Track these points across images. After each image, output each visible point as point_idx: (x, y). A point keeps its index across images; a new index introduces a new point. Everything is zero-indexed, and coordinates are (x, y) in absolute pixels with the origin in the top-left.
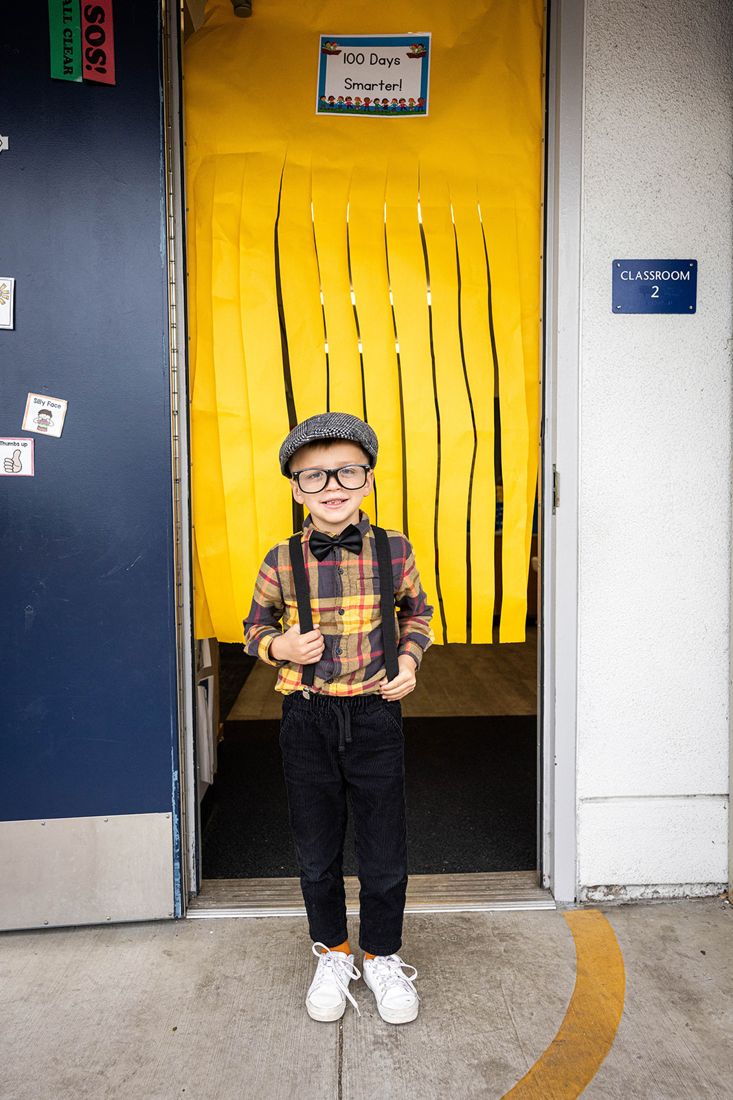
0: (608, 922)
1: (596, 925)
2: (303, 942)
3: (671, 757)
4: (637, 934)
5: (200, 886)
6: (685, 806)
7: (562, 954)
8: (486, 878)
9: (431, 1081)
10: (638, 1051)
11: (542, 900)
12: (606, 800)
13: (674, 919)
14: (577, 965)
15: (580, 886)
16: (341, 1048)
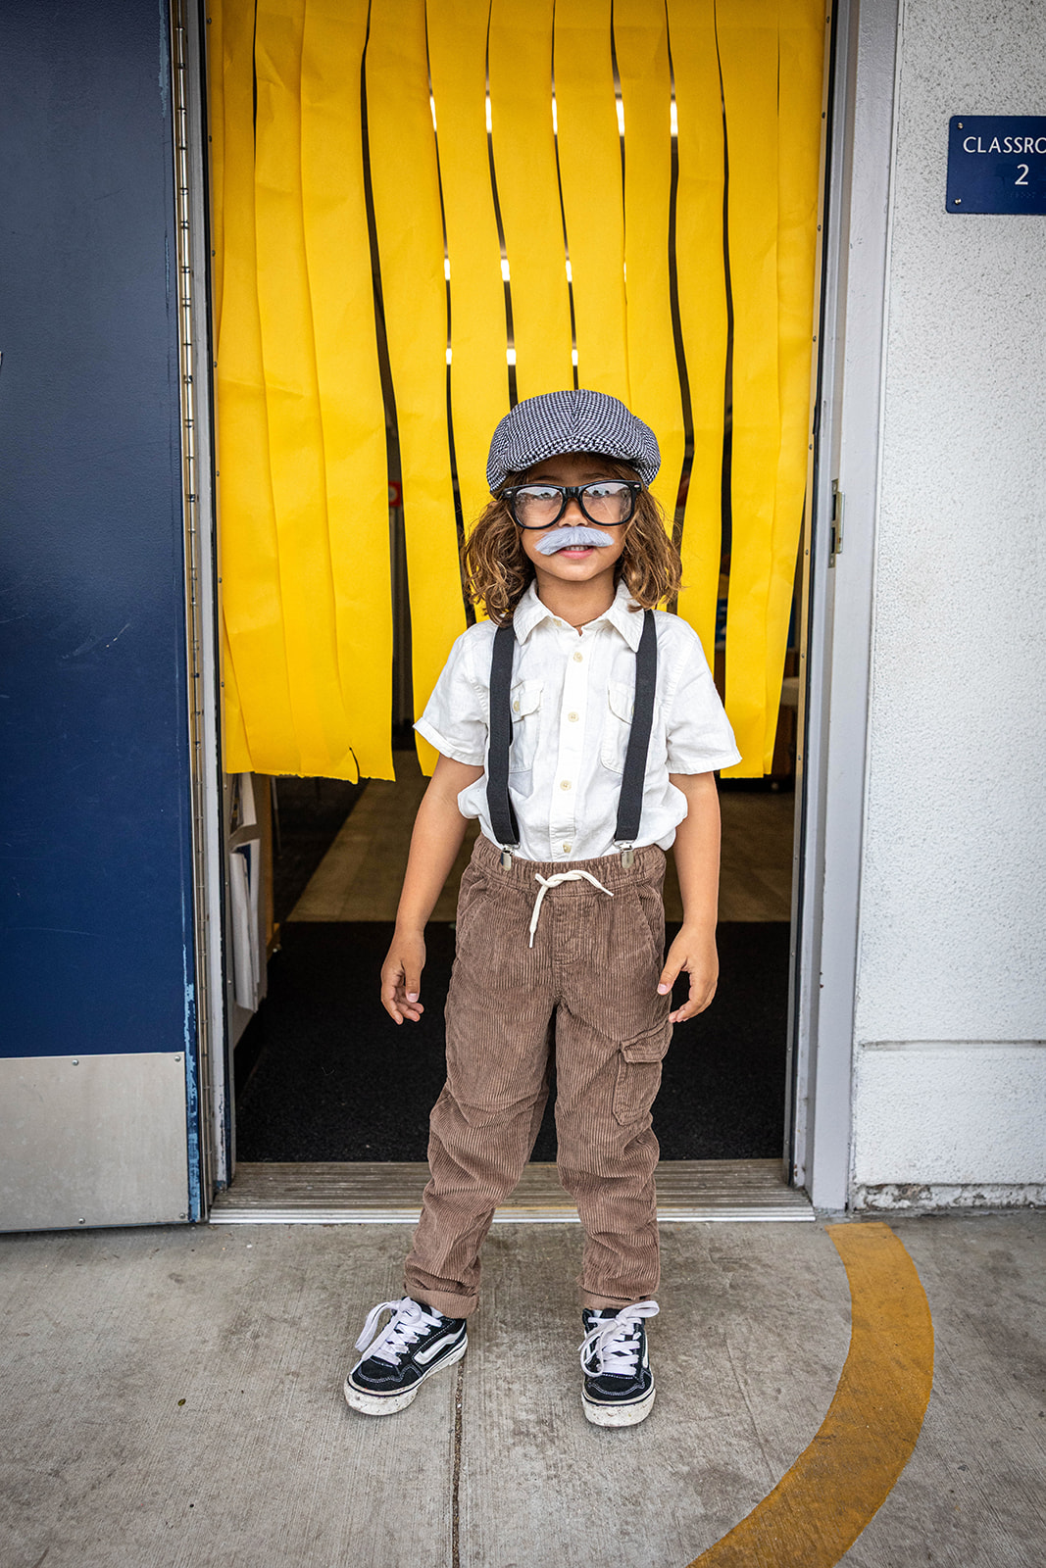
0: (900, 1243)
1: (884, 1250)
3: (1016, 978)
4: (950, 1263)
5: (233, 1172)
6: (1034, 1058)
7: (826, 1293)
8: (700, 1169)
9: (610, 1499)
10: (959, 1457)
11: (791, 1206)
12: (903, 1046)
13: (1010, 1240)
14: (852, 1312)
15: (855, 1184)
16: (459, 1440)
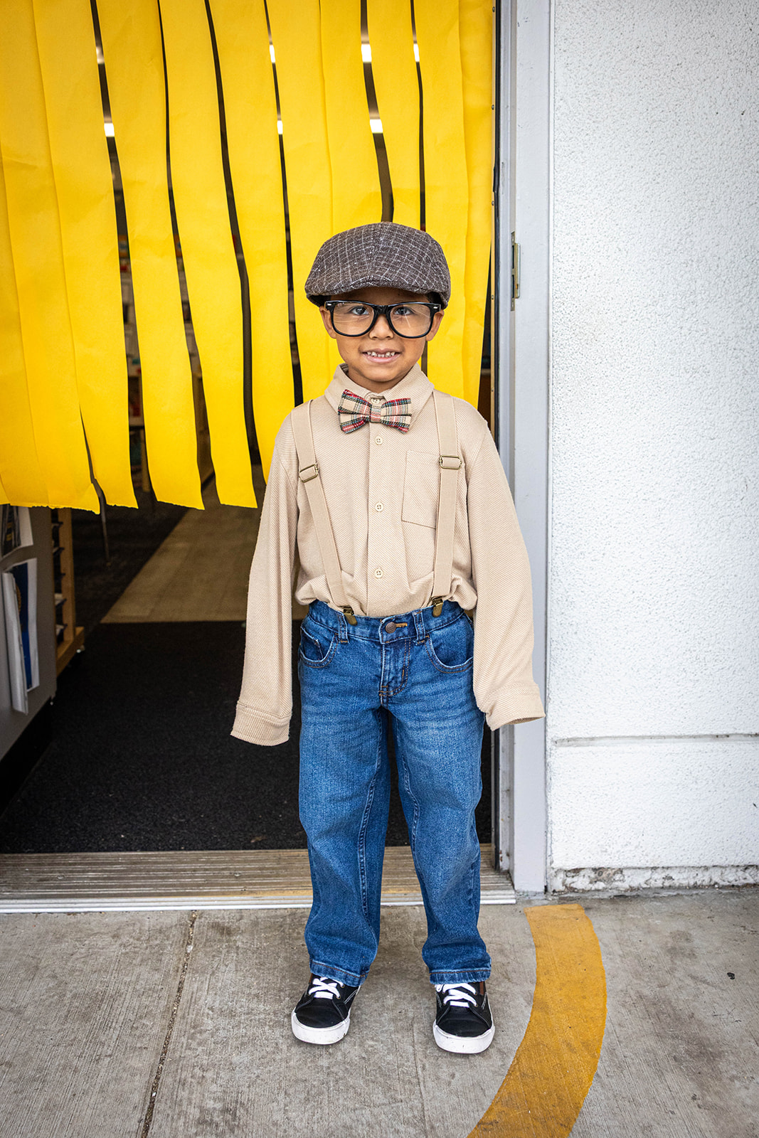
0: (591, 924)
2: (127, 953)
3: (691, 678)
4: (633, 944)
6: (712, 751)
7: (514, 975)
11: (494, 889)
12: (593, 742)
13: (692, 920)
14: (535, 994)
15: (553, 868)
16: (147, 1129)
